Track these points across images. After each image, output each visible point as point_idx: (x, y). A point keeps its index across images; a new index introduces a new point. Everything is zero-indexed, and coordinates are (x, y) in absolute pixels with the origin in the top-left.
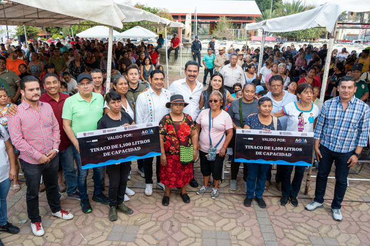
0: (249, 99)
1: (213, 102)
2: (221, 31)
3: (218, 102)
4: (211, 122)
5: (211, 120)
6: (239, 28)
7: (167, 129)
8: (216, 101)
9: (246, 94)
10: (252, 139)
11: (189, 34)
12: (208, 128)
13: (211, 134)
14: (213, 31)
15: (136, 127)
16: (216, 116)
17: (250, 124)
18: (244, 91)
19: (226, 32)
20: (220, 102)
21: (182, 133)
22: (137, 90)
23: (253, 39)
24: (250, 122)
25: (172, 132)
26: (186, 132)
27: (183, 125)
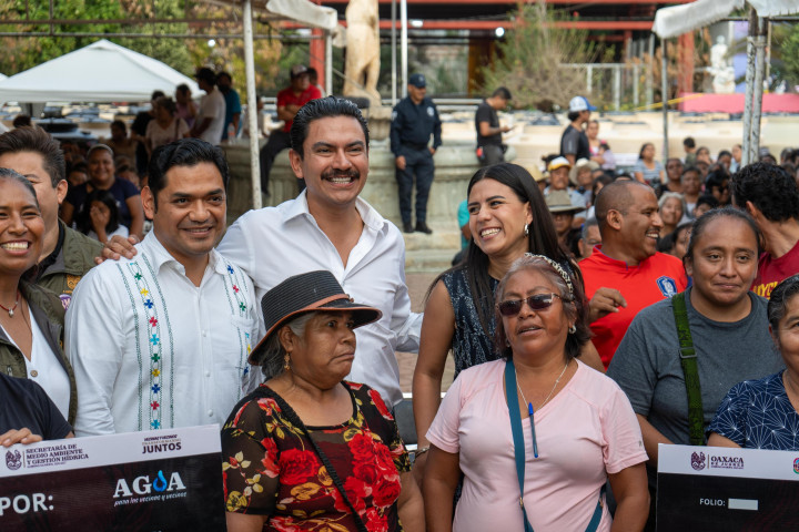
0: (725, 296)
1: (526, 310)
2: (529, 72)
3: (553, 311)
4: (526, 432)
5: (525, 422)
6: (618, 58)
7: (281, 475)
8: (538, 304)
9: (710, 268)
10: (752, 505)
11: (365, 74)
12: (510, 463)
13: (529, 500)
14: (487, 71)
15: (79, 455)
16: (547, 394)
17: (743, 428)
18: (697, 252)
19: (553, 76)
20: (565, 312)
21: (369, 490)
22: (51, 270)
23: (687, 108)
24: (740, 418)
25: (315, 488)
26: (386, 483)
27: (361, 441)
